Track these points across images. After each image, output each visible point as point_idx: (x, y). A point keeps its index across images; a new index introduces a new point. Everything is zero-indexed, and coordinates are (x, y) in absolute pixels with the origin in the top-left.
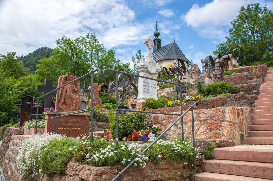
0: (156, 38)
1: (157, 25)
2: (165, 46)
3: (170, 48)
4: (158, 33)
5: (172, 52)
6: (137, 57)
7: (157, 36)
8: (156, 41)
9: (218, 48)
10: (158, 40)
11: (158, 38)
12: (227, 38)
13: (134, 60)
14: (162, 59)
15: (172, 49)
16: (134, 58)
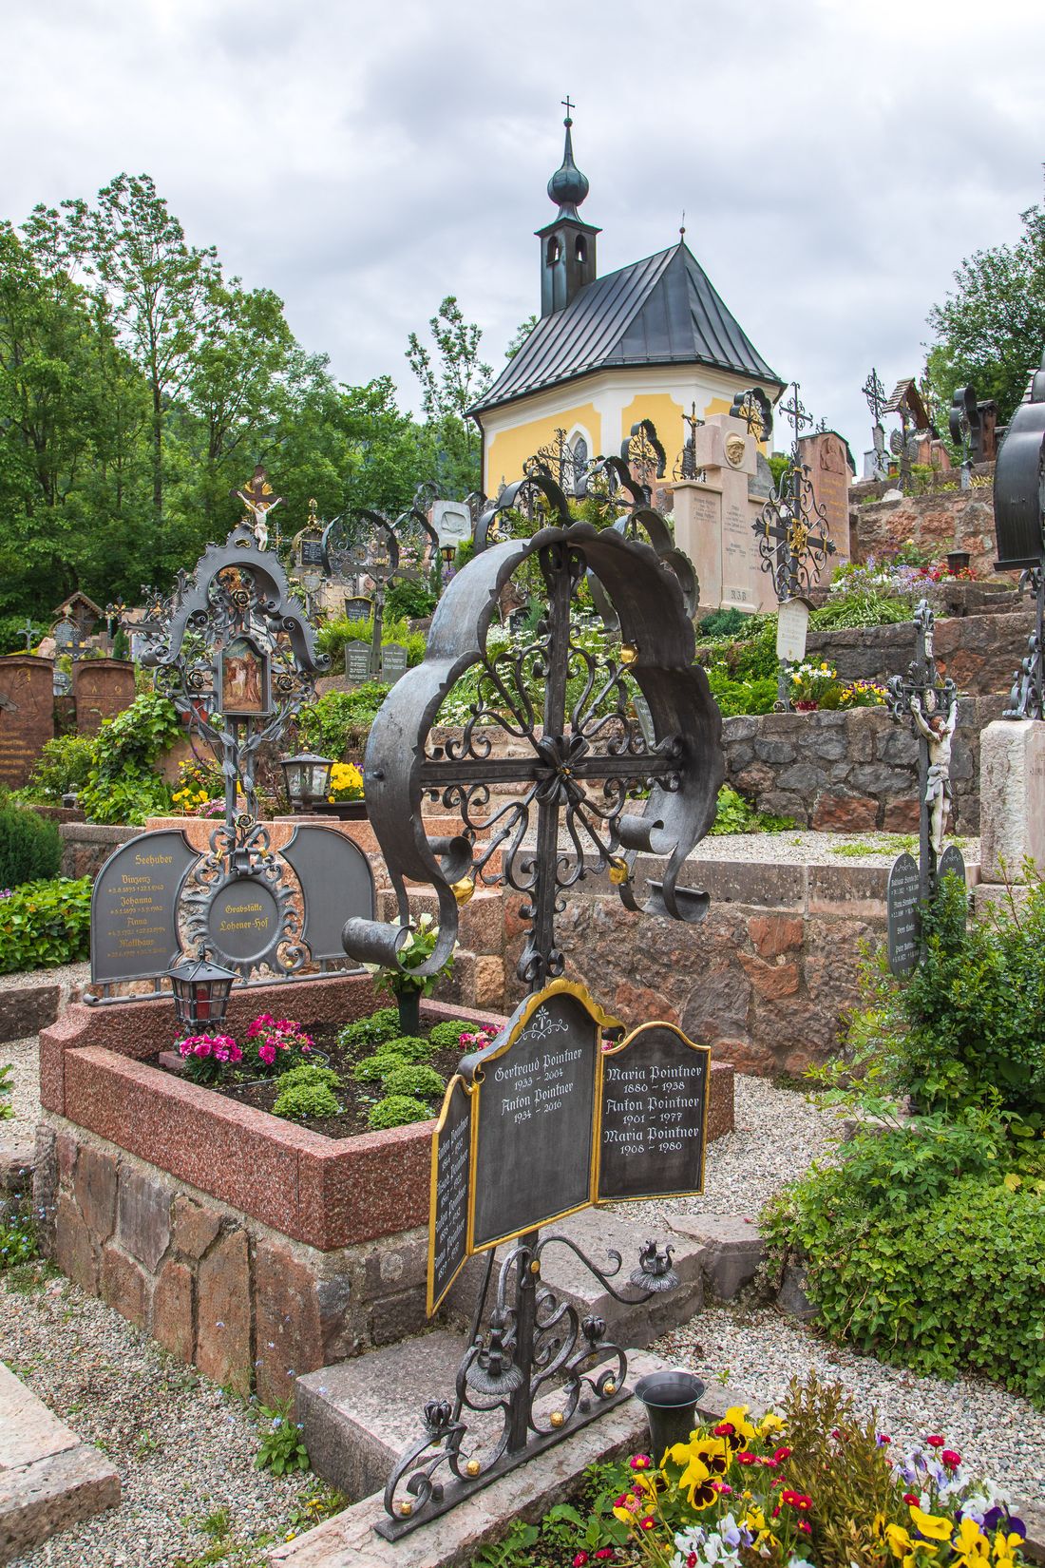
0: (564, 215)
1: (568, 123)
2: (621, 273)
3: (654, 283)
4: (574, 180)
5: (667, 312)
6: (440, 342)
7: (569, 204)
8: (561, 236)
9: (967, 284)
10: (577, 233)
11: (574, 212)
12: (1031, 218)
13: (425, 362)
14: (596, 364)
15: (665, 296)
16: (422, 352)
